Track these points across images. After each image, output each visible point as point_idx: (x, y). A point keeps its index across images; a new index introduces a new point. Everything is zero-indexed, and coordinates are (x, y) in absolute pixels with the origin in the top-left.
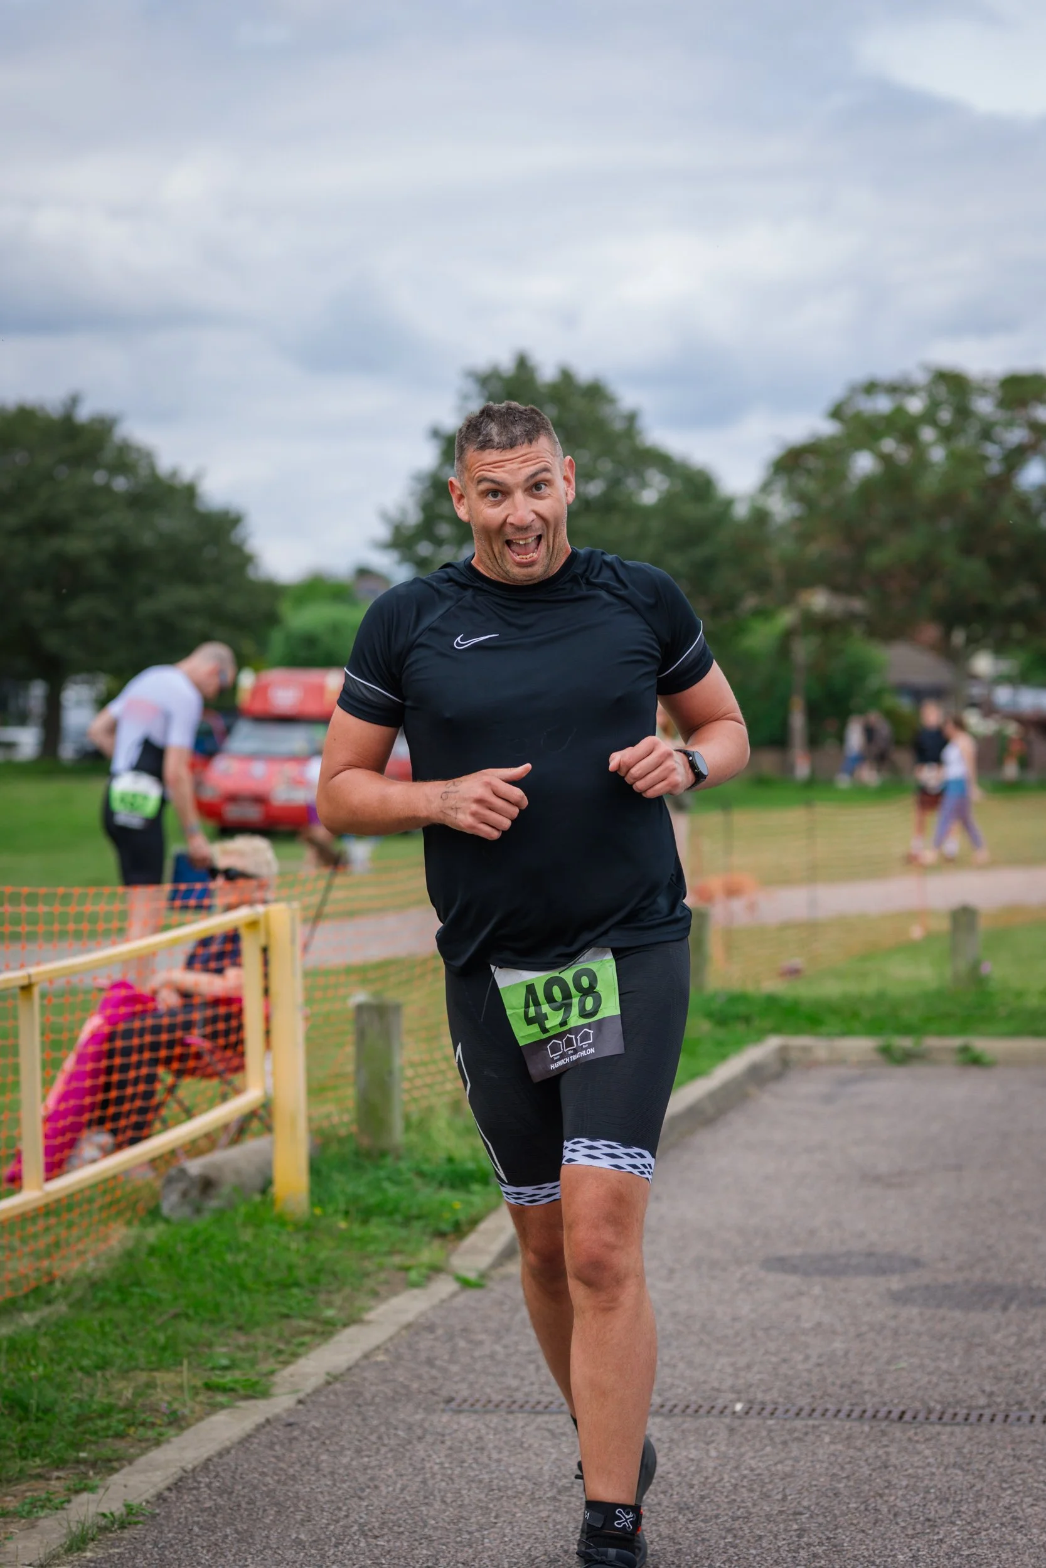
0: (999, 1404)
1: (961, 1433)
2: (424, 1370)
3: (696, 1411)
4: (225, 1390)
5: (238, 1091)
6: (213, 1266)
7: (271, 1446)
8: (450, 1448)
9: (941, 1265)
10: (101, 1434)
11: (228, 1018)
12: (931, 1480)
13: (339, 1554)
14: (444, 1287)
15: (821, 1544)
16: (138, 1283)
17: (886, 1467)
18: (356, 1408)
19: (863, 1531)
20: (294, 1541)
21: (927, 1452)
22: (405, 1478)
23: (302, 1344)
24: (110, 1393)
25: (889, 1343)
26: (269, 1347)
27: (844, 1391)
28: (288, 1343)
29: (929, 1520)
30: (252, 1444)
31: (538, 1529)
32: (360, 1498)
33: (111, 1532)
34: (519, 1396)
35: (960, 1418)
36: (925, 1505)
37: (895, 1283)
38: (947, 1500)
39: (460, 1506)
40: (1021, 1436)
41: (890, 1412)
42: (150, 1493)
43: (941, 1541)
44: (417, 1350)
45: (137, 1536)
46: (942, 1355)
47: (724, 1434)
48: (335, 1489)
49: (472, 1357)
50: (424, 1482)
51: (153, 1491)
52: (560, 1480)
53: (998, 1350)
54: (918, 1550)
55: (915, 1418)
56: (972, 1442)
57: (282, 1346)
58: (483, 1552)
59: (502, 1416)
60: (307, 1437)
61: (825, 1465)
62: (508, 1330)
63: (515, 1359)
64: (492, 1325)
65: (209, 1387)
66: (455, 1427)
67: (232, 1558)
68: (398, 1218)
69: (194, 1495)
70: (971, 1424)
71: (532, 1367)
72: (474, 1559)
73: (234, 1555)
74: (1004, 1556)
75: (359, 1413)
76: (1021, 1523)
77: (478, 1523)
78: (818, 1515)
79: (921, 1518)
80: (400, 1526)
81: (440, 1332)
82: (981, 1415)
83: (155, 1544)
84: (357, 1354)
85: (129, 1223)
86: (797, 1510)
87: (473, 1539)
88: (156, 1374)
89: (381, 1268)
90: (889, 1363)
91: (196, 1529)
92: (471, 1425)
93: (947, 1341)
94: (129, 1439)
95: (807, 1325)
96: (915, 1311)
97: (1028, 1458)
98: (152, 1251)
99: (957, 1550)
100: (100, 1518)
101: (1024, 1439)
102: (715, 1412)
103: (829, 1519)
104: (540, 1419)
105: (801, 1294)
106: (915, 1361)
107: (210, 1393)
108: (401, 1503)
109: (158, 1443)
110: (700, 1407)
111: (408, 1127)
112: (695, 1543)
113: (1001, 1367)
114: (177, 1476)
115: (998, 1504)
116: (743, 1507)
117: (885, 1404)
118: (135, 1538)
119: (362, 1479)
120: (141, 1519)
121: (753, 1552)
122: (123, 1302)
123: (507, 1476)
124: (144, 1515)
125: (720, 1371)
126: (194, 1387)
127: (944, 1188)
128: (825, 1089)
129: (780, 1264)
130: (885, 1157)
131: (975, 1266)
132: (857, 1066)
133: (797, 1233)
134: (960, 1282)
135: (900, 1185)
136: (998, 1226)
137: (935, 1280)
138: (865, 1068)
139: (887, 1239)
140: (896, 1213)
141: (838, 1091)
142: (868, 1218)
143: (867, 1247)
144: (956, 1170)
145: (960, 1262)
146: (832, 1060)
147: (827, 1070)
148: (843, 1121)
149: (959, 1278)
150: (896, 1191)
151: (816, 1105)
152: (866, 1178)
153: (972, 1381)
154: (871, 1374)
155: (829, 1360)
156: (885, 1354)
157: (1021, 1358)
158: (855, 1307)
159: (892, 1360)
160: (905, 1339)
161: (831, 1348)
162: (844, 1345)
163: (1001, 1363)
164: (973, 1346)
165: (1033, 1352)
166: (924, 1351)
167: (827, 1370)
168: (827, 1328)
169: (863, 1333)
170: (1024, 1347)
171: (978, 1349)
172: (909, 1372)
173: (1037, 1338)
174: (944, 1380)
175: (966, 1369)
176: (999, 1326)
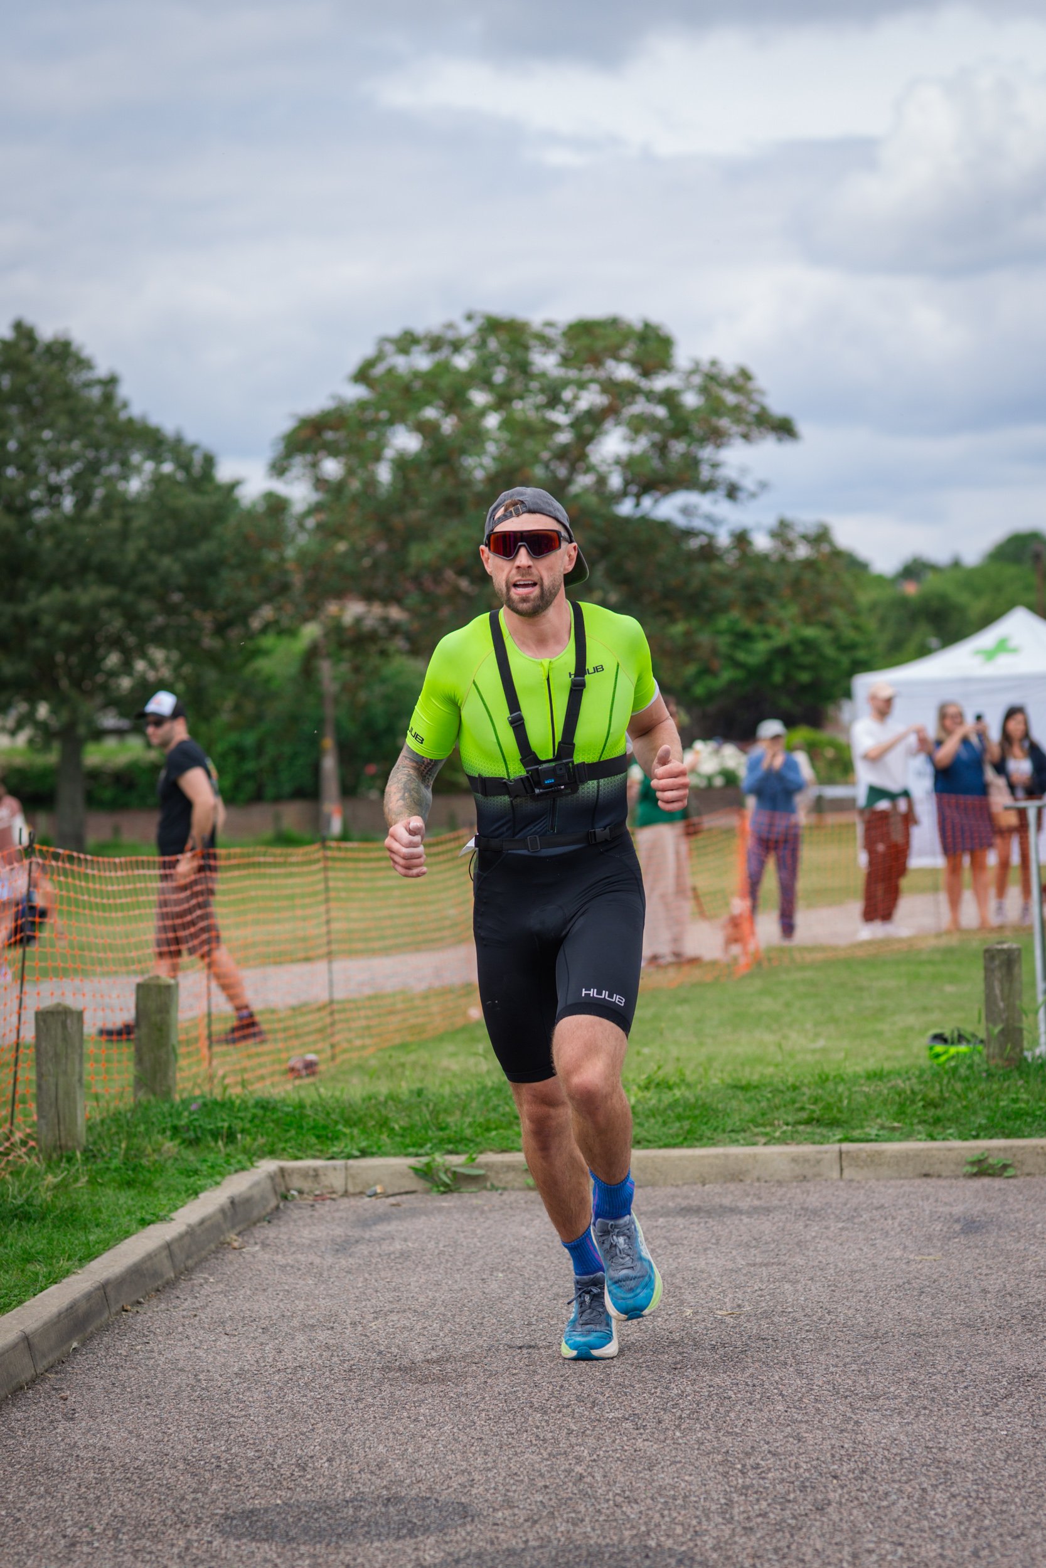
37: (430, 1551)
127: (507, 1381)
128: (339, 1231)
129: (247, 1523)
130: (420, 1334)
131: (556, 1514)
132: (388, 1196)
133: (279, 1466)
134: (532, 1543)
135: (443, 1380)
136: (591, 1441)
137: (492, 1543)
138: (398, 1198)
139: (418, 1471)
140: (433, 1425)
141: (356, 1233)
142: (391, 1436)
143: (385, 1487)
144: (525, 1351)
145: (533, 1507)
146: (351, 1189)
147: (344, 1203)
148: (361, 1279)
149: (530, 1536)
150: (436, 1388)
151: (322, 1257)
152: (390, 1369)
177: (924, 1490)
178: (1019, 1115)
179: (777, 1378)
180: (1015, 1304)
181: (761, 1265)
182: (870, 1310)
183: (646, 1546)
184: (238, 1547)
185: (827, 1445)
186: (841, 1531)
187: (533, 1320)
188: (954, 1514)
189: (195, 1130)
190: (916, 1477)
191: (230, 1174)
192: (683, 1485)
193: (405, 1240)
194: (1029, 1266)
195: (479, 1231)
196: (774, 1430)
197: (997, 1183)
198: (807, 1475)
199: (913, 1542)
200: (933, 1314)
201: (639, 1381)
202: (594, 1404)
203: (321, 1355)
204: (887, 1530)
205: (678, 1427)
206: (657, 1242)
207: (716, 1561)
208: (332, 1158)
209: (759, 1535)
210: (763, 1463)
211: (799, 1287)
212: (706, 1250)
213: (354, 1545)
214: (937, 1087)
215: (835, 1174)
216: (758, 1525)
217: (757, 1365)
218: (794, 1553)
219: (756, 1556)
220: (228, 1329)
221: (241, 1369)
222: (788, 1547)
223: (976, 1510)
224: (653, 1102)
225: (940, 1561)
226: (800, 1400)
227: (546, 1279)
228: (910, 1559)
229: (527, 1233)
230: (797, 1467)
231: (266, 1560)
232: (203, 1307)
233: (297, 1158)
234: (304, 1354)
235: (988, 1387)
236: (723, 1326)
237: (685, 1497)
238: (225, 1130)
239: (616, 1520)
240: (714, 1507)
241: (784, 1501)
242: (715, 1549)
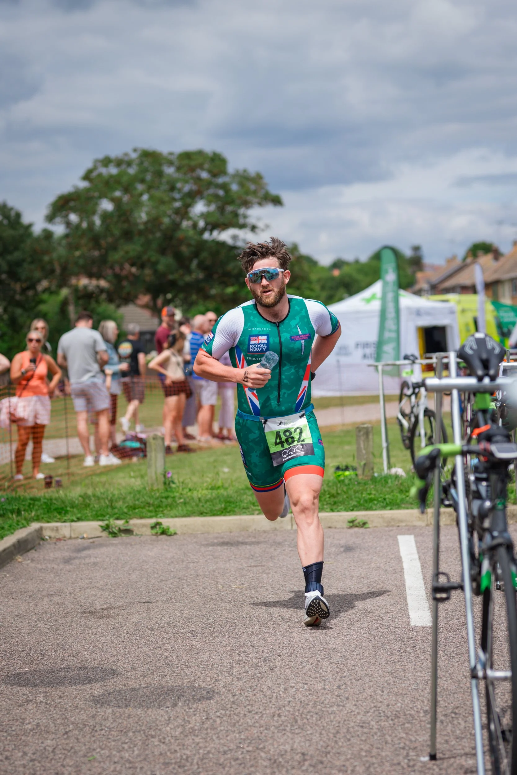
9: (130, 674)
25: (87, 739)
37: (97, 690)
46: (126, 746)
53: (167, 741)
90: (85, 755)
93: (130, 734)
95: (29, 727)
96: (110, 711)
105: (28, 701)
106: (107, 752)
113: (168, 754)
127: (137, 617)
128: (67, 554)
129: (17, 679)
130: (99, 598)
131: (155, 673)
132: (89, 539)
133: (32, 654)
134: (143, 686)
135: (108, 617)
136: (172, 642)
137: (125, 686)
138: (94, 539)
139: (94, 655)
140: (103, 636)
141: (74, 555)
142: (83, 641)
143: (80, 663)
144: (146, 604)
145: (145, 670)
146: (73, 536)
147: (70, 542)
148: (75, 574)
149: (142, 683)
150: (105, 620)
151: (58, 565)
152: (85, 613)
153: (146, 768)
154: (70, 766)
155: (40, 756)
156: (83, 748)
157: (184, 745)
158: (66, 710)
159: (88, 753)
160: (99, 735)
161: (43, 745)
162: (54, 741)
163: (169, 750)
164: (149, 737)
165: (193, 740)
166: (113, 743)
167: (39, 765)
168: (43, 728)
169: (70, 731)
170: (186, 736)
171: (153, 740)
172: (100, 762)
173: (196, 728)
174: (126, 767)
175: (142, 757)
176: (169, 720)
177: (318, 661)
178: (371, 500)
179: (257, 614)
180: (365, 582)
181: (254, 566)
182: (301, 585)
183: (193, 686)
184: (12, 689)
185: (277, 642)
186: (280, 678)
187: (151, 591)
188: (331, 671)
189: (3, 511)
190: (315, 656)
191: (18, 529)
192: (212, 660)
193: (96, 557)
194: (373, 565)
195: (129, 553)
196: (254, 636)
197: (361, 530)
198: (267, 655)
199: (312, 683)
200: (328, 587)
201: (196, 616)
202: (175, 626)
203: (55, 607)
204: (300, 678)
205: (212, 635)
206: (208, 557)
207: (224, 692)
208: (65, 522)
209: (244, 681)
210: (248, 650)
211: (270, 575)
212: (230, 560)
213: (64, 688)
214: (335, 488)
215: (289, 527)
216: (244, 676)
217: (248, 609)
218: (259, 689)
219: (242, 690)
220: (14, 597)
221: (19, 613)
222: (256, 686)
223: (340, 669)
224: (209, 496)
225: (323, 691)
226: (267, 624)
227: (158, 573)
228: (310, 690)
229: (150, 554)
230: (263, 652)
231: (24, 695)
232: (3, 587)
233: (48, 522)
234: (47, 607)
235: (350, 617)
236: (235, 593)
237: (213, 665)
238: (16, 511)
239: (181, 675)
240: (224, 669)
241: (256, 666)
242: (224, 687)
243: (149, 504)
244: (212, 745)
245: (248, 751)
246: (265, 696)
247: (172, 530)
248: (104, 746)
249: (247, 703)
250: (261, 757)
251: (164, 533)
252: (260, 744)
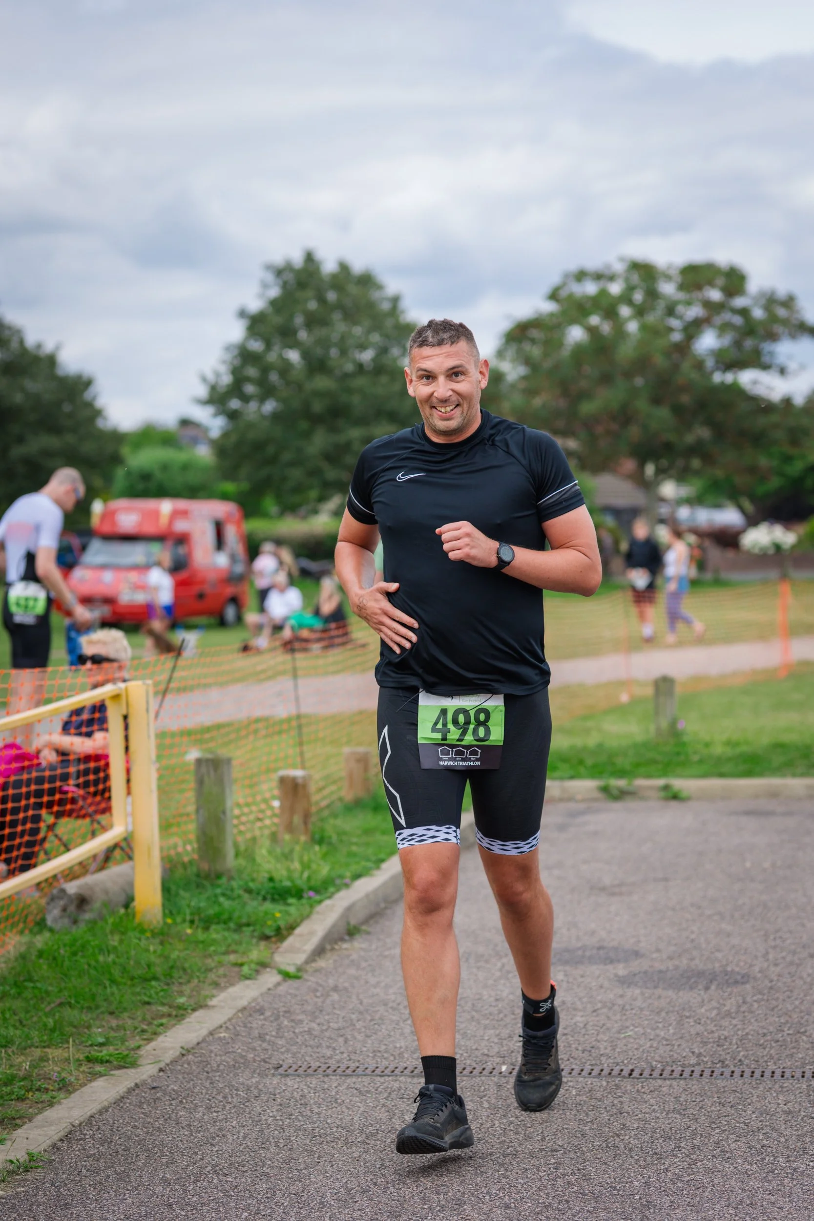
0: (707, 1062)
1: (678, 1086)
2: (257, 1044)
3: (471, 1072)
4: (102, 1062)
5: (104, 829)
6: (89, 965)
7: (140, 1107)
8: (281, 1105)
9: (655, 955)
10: (6, 1098)
11: (97, 771)
12: (656, 1122)
13: (198, 1189)
14: (270, 978)
15: (573, 1174)
16: (31, 980)
17: (621, 1113)
18: (205, 1074)
19: (606, 1164)
20: (162, 1179)
21: (652, 1101)
22: (246, 1128)
23: (162, 1025)
24: (11, 1066)
25: (618, 1017)
26: (136, 1028)
27: (586, 1054)
28: (150, 1024)
29: (656, 1154)
30: (125, 1104)
31: (351, 1167)
32: (211, 1145)
33: (18, 1174)
34: (332, 1063)
35: (676, 1074)
36: (652, 1142)
37: (621, 970)
38: (670, 1138)
39: (290, 1150)
40: (724, 1087)
41: (622, 1070)
42: (46, 1144)
43: (667, 1169)
44: (251, 1027)
45: (38, 1178)
46: (660, 1025)
47: (493, 1089)
48: (192, 1137)
49: (294, 1032)
50: (261, 1131)
51: (49, 1142)
52: (367, 1127)
53: (702, 1021)
54: (650, 1178)
55: (641, 1075)
56: (687, 1093)
57: (145, 1027)
58: (310, 1185)
59: (319, 1078)
60: (168, 1098)
61: (573, 1113)
62: (321, 1011)
63: (327, 1034)
64: (309, 1008)
65: (89, 1060)
66: (284, 1088)
67: (114, 1194)
68: (232, 925)
69: (81, 1144)
70: (685, 1079)
71: (341, 1040)
72: (303, 1191)
73: (115, 1191)
74: (716, 1181)
75: (208, 1078)
76: (728, 1155)
77: (305, 1162)
78: (570, 1151)
79: (650, 1153)
80: (244, 1166)
81: (268, 1014)
82: (693, 1071)
83: (53, 1184)
84: (204, 1032)
85: (21, 933)
86: (554, 1148)
87: (302, 1176)
88: (47, 1050)
89: (221, 964)
90: (619, 1032)
91: (84, 1171)
92: (296, 1086)
93: (663, 1014)
94: (28, 1101)
96: (637, 991)
97: (730, 1105)
98: (41, 954)
99: (679, 1177)
100: (9, 1164)
101: (726, 1089)
102: (485, 1072)
103: (578, 1154)
104: (349, 1080)
106: (640, 1030)
107: (91, 1065)
108: (244, 1148)
109: (51, 1104)
110: (474, 1068)
111: (237, 855)
112: (476, 1175)
113: (705, 1033)
114: (66, 1130)
115: (709, 1140)
116: (512, 1146)
117: (618, 1064)
118: (37, 1179)
119: (212, 1130)
120: (41, 1164)
121: (522, 1181)
122: (19, 994)
123: (326, 1125)
124: (42, 1161)
125: (488, 1040)
126: (78, 1060)
127: (655, 896)
128: (559, 820)
130: (607, 872)
131: (682, 956)
132: (583, 801)
134: (671, 968)
135: (621, 894)
137: (651, 967)
138: (589, 803)
139: (612, 935)
140: (618, 915)
141: (568, 821)
143: (597, 942)
145: (671, 952)
146: (565, 797)
147: (561, 805)
148: (574, 844)
149: (670, 965)
150: (618, 898)
152: (594, 889)
153: (684, 1045)
154: (606, 1041)
155: (572, 1031)
156: (616, 1025)
157: (721, 1027)
158: (591, 989)
159: (621, 1030)
160: (631, 1013)
161: (574, 1021)
162: (583, 1019)
163: (706, 1030)
164: (684, 1018)
165: (730, 1021)
166: (646, 1022)
167: (571, 1039)
168: (569, 1005)
169: (598, 1009)
170: (723, 1018)
171: (688, 1020)
172: (635, 1039)
173: (732, 1011)
174: (663, 1045)
175: (679, 1036)
176: (703, 1002)
183: (726, 970)
187: (666, 867)
192: (745, 944)
193: (596, 825)
207: (760, 977)
209: (781, 967)
210: (784, 936)
213: (584, 967)
216: (781, 962)
218: (798, 975)
219: (779, 975)
222: (795, 972)
224: (730, 753)
229: (661, 823)
230: (801, 938)
237: (746, 950)
239: (711, 959)
240: (760, 954)
241: (794, 953)
242: (760, 972)
243: (654, 762)
244: (751, 1027)
245: (788, 1034)
246: (805, 983)
247: (684, 794)
248: (636, 1025)
249: (786, 989)
250: (803, 1041)
251: (675, 797)
252: (801, 1028)
